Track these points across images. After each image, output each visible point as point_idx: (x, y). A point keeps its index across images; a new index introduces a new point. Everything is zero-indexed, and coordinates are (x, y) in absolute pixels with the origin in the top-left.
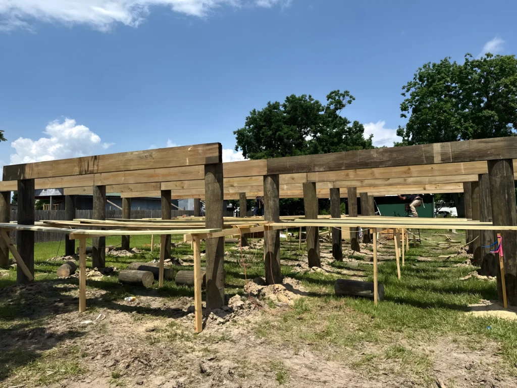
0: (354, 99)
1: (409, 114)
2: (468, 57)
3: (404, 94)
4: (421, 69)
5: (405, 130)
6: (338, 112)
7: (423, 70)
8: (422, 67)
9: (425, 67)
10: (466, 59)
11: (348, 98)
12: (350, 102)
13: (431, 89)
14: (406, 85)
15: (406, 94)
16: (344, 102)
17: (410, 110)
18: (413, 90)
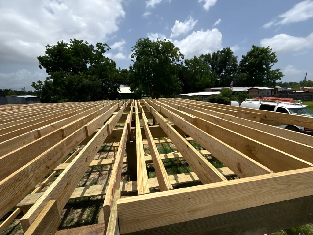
0: (110, 48)
1: (135, 60)
2: (158, 39)
3: (132, 51)
4: (138, 40)
5: (133, 67)
6: (102, 54)
7: (139, 41)
8: (139, 39)
9: (140, 39)
10: (158, 40)
11: (107, 47)
12: (108, 49)
13: (144, 50)
14: (133, 46)
15: (134, 51)
16: (105, 49)
17: (135, 58)
18: (136, 49)
